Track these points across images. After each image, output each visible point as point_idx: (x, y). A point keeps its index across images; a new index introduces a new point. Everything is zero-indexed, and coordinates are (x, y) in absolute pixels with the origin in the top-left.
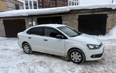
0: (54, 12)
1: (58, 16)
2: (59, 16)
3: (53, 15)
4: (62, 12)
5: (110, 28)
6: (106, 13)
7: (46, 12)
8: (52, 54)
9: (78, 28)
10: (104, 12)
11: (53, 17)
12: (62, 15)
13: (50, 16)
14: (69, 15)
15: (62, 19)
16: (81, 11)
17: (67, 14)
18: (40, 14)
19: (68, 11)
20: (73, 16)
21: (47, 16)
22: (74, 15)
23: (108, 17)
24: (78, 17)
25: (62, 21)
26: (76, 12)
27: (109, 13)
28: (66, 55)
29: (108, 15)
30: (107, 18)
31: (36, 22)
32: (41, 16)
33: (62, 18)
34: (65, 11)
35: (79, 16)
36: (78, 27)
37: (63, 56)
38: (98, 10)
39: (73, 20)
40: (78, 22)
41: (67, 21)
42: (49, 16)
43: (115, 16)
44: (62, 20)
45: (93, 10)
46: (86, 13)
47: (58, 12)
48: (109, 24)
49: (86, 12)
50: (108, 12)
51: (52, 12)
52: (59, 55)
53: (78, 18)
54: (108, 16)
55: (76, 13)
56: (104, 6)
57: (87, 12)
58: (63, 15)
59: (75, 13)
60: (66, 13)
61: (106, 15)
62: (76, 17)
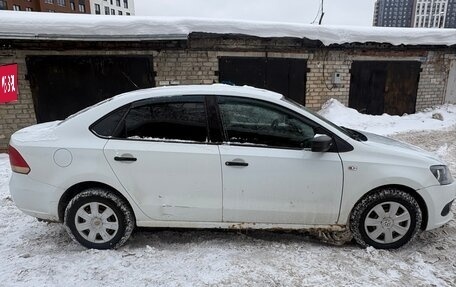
0: (121, 37)
1: (134, 52)
2: (139, 53)
3: (110, 49)
4: (157, 36)
5: (315, 106)
6: (304, 56)
7: (82, 29)
8: (270, 227)
10: (299, 52)
11: (110, 56)
12: (155, 53)
13: (99, 53)
14: (183, 54)
15: (155, 69)
16: (226, 42)
17: (172, 48)
18: (46, 36)
19: (184, 35)
20: (200, 60)
21: (84, 53)
22: (201, 57)
23: (309, 70)
24: (217, 64)
25: (156, 78)
26: (209, 44)
27: (312, 55)
28: (344, 220)
29: (309, 62)
30: (308, 74)
31: (22, 77)
32: (47, 48)
33: (155, 64)
34: (171, 35)
35: (221, 60)
37: (324, 231)
38: (282, 43)
39: (200, 73)
41: (175, 76)
42: (90, 53)
43: (327, 67)
44: (155, 74)
45: (267, 43)
46: (245, 51)
47: (138, 37)
48: (313, 94)
49: (244, 47)
50: (309, 52)
51: (112, 33)
52: (307, 227)
53: (217, 69)
54: (309, 66)
55: (211, 49)
56: (302, 32)
58: (159, 51)
59: (207, 49)
60: (169, 45)
61: (304, 62)
62: (211, 64)
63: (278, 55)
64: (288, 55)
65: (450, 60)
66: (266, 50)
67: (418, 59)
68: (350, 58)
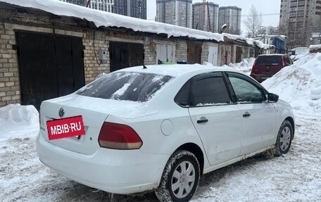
6: (80, 35)
9: (18, 83)
23: (84, 48)
24: (13, 37)
26: (5, 14)
27: (85, 34)
29: (83, 41)
30: (84, 51)
35: (17, 33)
36: (17, 79)
40: (15, 56)
43: (96, 45)
46: (38, 25)
48: (88, 69)
49: (36, 22)
50: (83, 32)
53: (14, 43)
54: (84, 44)
57: (40, 22)
59: (3, 21)
61: (80, 39)
62: (8, 37)
63: (61, 32)
64: (69, 33)
65: (155, 44)
66: (53, 26)
67: (141, 42)
68: (107, 38)
